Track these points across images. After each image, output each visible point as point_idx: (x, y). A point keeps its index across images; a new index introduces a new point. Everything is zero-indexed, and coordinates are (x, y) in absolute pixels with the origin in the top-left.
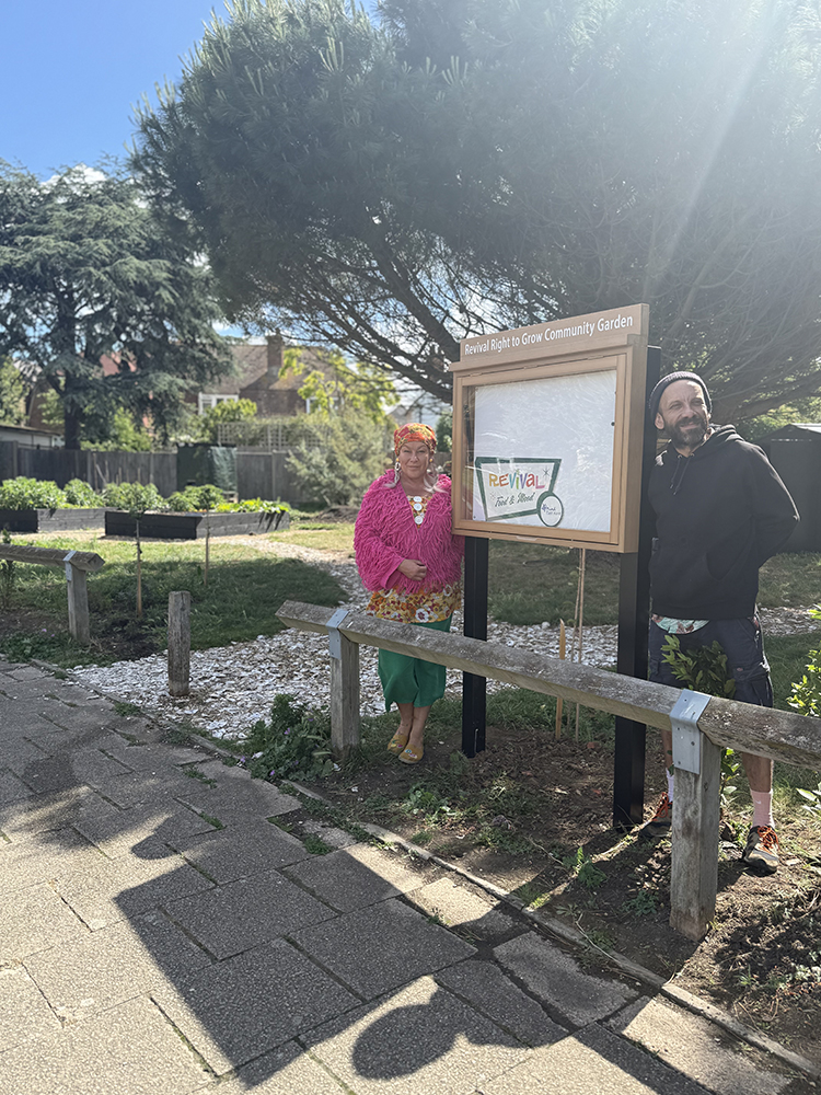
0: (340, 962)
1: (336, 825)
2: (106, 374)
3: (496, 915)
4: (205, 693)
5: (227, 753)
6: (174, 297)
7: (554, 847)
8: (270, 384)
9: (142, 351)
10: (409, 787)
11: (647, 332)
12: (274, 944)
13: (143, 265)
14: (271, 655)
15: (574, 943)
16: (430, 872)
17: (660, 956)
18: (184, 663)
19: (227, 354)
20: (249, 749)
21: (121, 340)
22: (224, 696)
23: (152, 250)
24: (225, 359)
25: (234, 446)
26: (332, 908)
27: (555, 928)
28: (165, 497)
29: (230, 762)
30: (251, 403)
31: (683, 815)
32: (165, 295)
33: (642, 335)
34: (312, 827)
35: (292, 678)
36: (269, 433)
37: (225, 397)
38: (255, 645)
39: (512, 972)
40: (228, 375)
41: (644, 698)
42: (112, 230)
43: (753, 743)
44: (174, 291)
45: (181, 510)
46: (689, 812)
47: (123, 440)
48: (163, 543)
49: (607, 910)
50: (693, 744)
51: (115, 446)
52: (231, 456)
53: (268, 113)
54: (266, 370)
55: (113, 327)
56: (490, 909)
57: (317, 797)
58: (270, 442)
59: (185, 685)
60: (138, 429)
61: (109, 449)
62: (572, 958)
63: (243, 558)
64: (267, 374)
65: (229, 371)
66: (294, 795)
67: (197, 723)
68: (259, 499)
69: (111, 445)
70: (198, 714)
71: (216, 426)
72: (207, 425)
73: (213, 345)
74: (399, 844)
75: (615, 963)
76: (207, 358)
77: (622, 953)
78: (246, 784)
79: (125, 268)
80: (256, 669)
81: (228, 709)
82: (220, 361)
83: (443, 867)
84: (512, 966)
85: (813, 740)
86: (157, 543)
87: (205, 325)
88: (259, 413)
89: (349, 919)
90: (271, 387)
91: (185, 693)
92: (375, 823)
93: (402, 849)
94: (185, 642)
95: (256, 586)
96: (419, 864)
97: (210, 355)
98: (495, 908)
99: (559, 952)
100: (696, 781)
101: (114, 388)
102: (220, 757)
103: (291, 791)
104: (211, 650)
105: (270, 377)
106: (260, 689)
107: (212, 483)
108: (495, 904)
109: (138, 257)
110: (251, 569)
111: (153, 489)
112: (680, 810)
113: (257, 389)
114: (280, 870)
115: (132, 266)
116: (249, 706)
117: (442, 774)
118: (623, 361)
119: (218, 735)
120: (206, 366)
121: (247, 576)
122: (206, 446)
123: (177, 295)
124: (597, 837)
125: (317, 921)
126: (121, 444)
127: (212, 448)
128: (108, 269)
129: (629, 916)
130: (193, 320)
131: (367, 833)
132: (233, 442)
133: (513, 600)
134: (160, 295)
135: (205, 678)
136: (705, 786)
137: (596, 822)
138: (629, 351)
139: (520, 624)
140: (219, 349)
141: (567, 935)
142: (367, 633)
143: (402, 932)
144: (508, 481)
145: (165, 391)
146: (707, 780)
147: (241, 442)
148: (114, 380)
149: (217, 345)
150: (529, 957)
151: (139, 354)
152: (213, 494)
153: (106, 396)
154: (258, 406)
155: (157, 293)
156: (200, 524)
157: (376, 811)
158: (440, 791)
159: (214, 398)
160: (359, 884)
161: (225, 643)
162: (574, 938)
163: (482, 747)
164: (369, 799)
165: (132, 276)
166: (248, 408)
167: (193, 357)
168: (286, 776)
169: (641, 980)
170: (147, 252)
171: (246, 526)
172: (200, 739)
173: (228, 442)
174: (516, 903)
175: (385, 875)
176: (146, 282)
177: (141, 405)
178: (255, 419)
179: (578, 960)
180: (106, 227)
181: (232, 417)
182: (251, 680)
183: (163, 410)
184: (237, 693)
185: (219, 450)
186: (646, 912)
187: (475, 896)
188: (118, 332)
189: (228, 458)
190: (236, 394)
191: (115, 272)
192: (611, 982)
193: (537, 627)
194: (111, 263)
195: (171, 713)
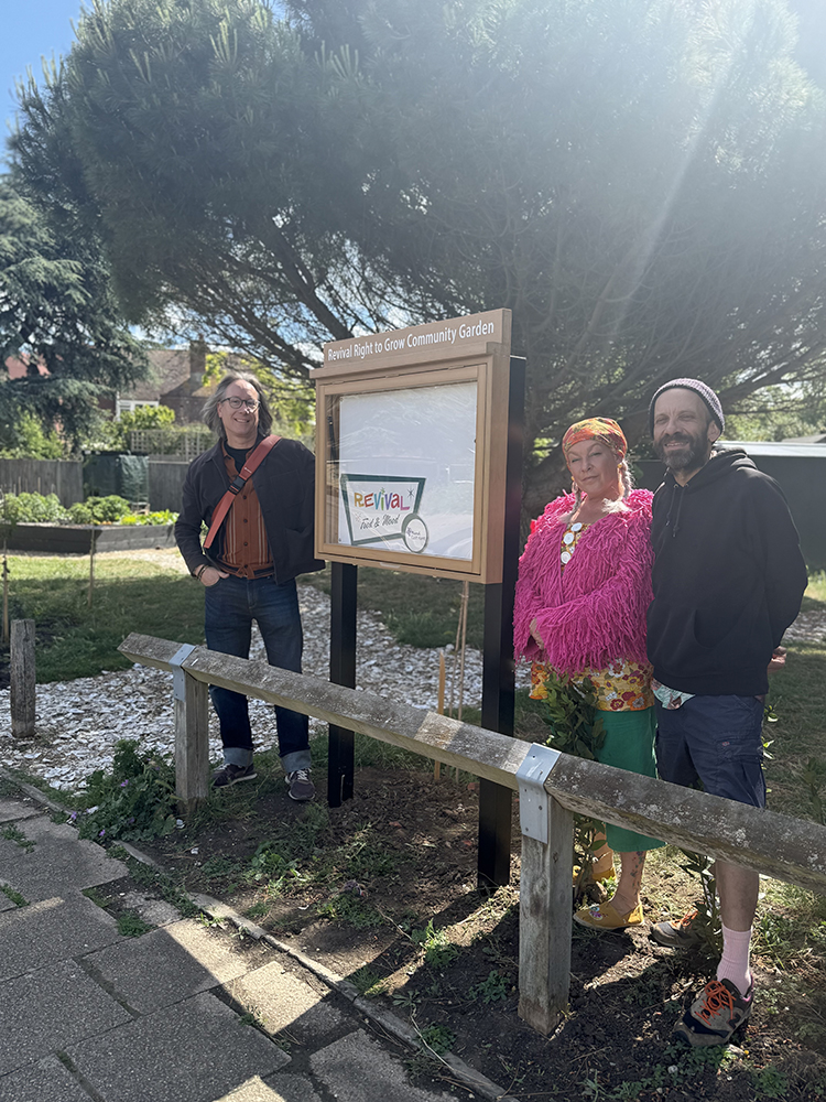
0: (119, 1086)
1: (163, 898)
2: (12, 378)
3: (323, 1009)
4: (54, 733)
5: (57, 807)
6: (86, 298)
7: (406, 917)
8: (192, 391)
9: (53, 354)
10: (256, 847)
11: (509, 340)
12: (43, 1064)
13: (51, 265)
14: (141, 688)
15: (406, 1043)
16: (258, 952)
17: (501, 1057)
18: (28, 700)
19: (142, 358)
20: (83, 803)
21: (29, 343)
22: (75, 737)
23: (63, 249)
24: (140, 364)
25: (145, 455)
26: (128, 1009)
27: (387, 1025)
28: (66, 507)
29: (59, 818)
30: (168, 411)
31: (531, 891)
32: (77, 296)
33: (503, 343)
34: (134, 899)
35: (160, 713)
36: (187, 442)
37: (144, 403)
38: (129, 674)
39: (326, 1088)
40: (144, 380)
41: (492, 752)
42: (17, 226)
43: (603, 810)
44: (85, 291)
45: (82, 522)
46: (537, 887)
47: (32, 447)
48: (57, 558)
49: (452, 997)
50: (541, 808)
51: (24, 453)
52: (142, 465)
53: (158, 102)
54: (189, 376)
55: (19, 328)
56: (318, 1000)
57: (149, 861)
58: (187, 450)
59: (29, 724)
60: (47, 435)
61: (17, 457)
62: (402, 1064)
63: (141, 575)
64: (189, 380)
65: (144, 375)
66: (123, 860)
67: (35, 770)
68: (168, 511)
69: (19, 452)
70: (39, 759)
71: (129, 433)
72: (120, 430)
73: (128, 349)
74: (229, 920)
75: (448, 1070)
76: (122, 362)
77: (458, 1055)
78: (69, 845)
79: (32, 267)
80: (122, 703)
81: (75, 753)
82: (135, 365)
83: (275, 947)
84: (327, 1080)
85: (665, 809)
86: (51, 558)
87: (120, 329)
88: (178, 421)
89: (145, 1023)
90: (194, 394)
91: (30, 734)
92: (208, 894)
93: (232, 924)
94: (29, 677)
95: (146, 606)
96: (246, 943)
97: (124, 359)
98: (325, 999)
99: (387, 1056)
100: (544, 851)
101: (19, 393)
102: (51, 811)
103: (121, 855)
104: (77, 682)
105: (193, 384)
106: (120, 727)
107: (118, 493)
108: (325, 993)
109: (47, 255)
110: (146, 586)
111: (54, 500)
112: (528, 884)
113: (179, 395)
114: (80, 960)
115: (40, 267)
116: (101, 748)
117: (300, 829)
118: (483, 371)
119: (56, 784)
120: (122, 371)
121: (140, 595)
122: (115, 454)
123: (89, 295)
124: (458, 901)
125: (106, 1028)
126: (30, 451)
127: (121, 456)
128: (12, 268)
129: (475, 1004)
130: (106, 322)
131: (196, 907)
132: (148, 451)
133: (419, 620)
134: (70, 295)
135: (59, 715)
136: (555, 857)
137: (460, 882)
138: (490, 361)
139: (423, 646)
140: (133, 353)
141: (400, 1033)
142: (211, 672)
143: (206, 1038)
144: (373, 501)
145: (75, 396)
146: (556, 850)
147: (156, 450)
148: (20, 383)
149: (132, 349)
150: (350, 1065)
151: (49, 356)
152: (119, 506)
153: (10, 400)
154: (176, 414)
155: (67, 293)
156: (100, 538)
157: (212, 878)
158: (292, 850)
159: (132, 405)
160: (170, 974)
161: (94, 672)
162: (406, 1037)
163: (349, 794)
164: (207, 864)
165: (41, 277)
166: (165, 415)
167: (105, 360)
168: (118, 837)
169: (475, 1092)
170: (57, 250)
171: (152, 539)
172: (32, 789)
173: (142, 450)
174: (350, 992)
175: (204, 960)
176: (55, 283)
177: (50, 411)
178: (172, 427)
179: (408, 1066)
180: (11, 223)
181: (147, 424)
182: (112, 717)
183: (72, 416)
184: (92, 732)
185: (129, 459)
186: (494, 998)
187: (304, 984)
188: (25, 334)
189: (139, 467)
190: (156, 400)
191: (20, 271)
192: (441, 1095)
193: (441, 650)
194: (17, 262)
195: (9, 758)
